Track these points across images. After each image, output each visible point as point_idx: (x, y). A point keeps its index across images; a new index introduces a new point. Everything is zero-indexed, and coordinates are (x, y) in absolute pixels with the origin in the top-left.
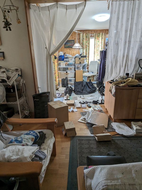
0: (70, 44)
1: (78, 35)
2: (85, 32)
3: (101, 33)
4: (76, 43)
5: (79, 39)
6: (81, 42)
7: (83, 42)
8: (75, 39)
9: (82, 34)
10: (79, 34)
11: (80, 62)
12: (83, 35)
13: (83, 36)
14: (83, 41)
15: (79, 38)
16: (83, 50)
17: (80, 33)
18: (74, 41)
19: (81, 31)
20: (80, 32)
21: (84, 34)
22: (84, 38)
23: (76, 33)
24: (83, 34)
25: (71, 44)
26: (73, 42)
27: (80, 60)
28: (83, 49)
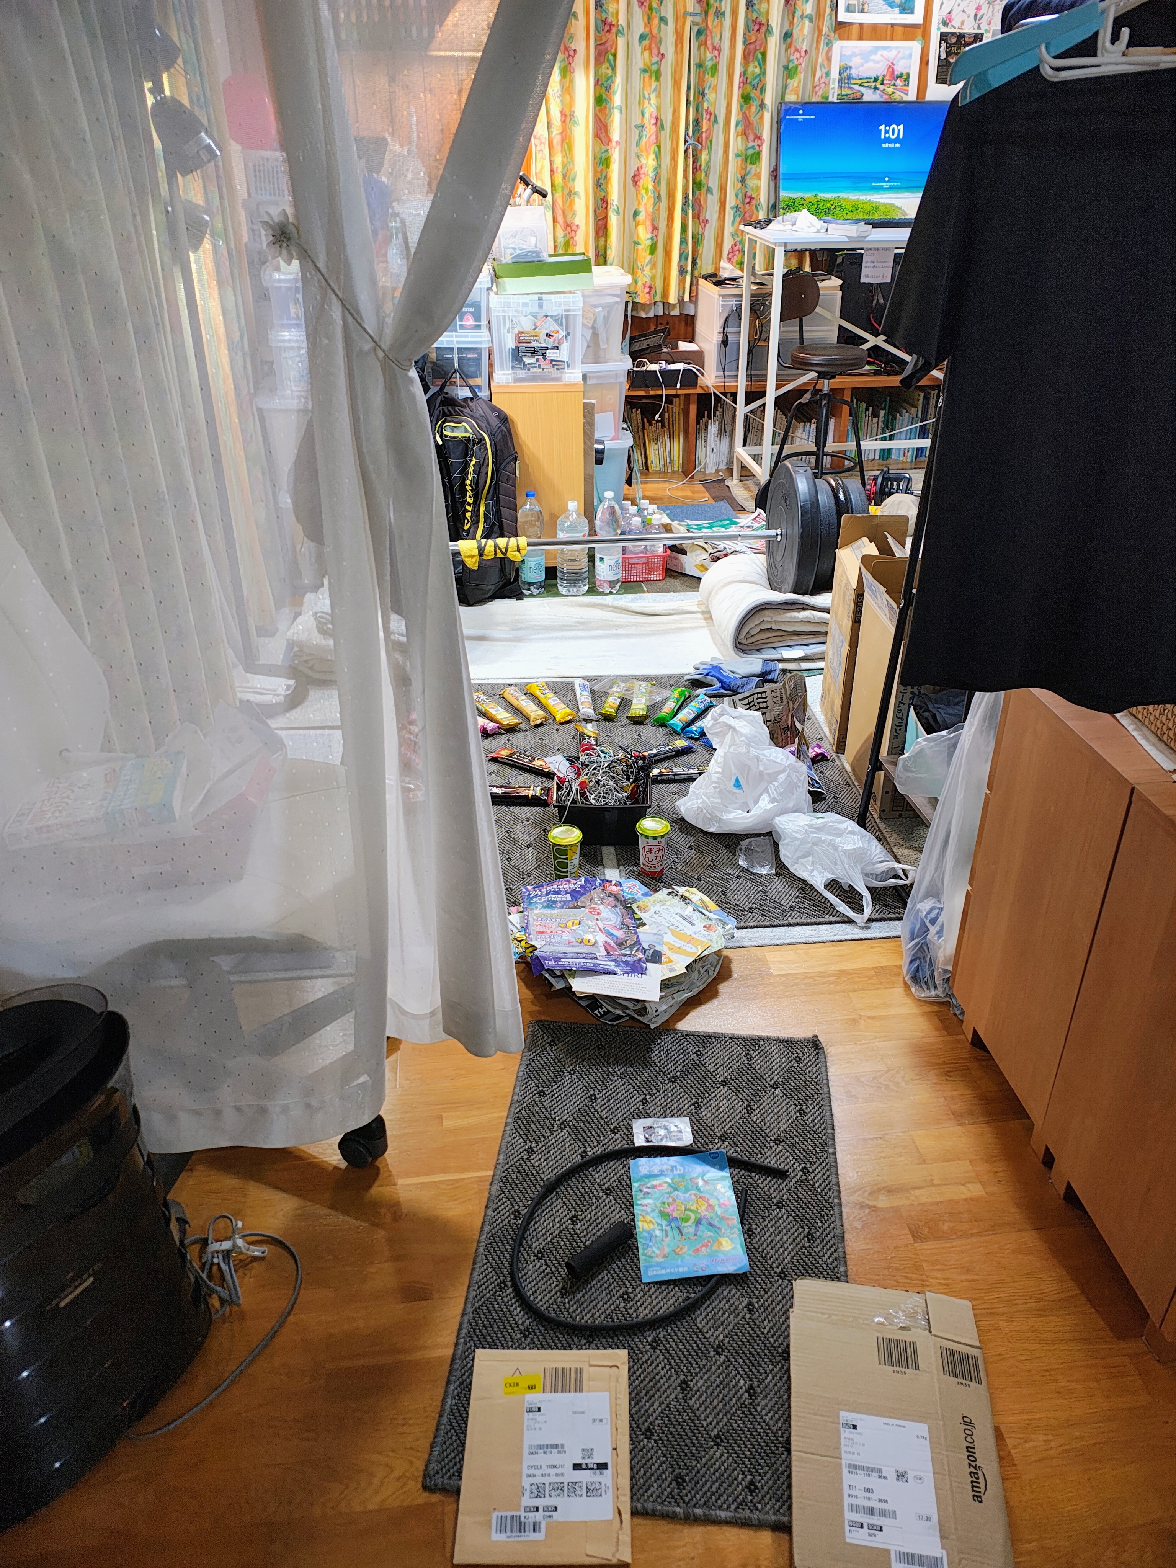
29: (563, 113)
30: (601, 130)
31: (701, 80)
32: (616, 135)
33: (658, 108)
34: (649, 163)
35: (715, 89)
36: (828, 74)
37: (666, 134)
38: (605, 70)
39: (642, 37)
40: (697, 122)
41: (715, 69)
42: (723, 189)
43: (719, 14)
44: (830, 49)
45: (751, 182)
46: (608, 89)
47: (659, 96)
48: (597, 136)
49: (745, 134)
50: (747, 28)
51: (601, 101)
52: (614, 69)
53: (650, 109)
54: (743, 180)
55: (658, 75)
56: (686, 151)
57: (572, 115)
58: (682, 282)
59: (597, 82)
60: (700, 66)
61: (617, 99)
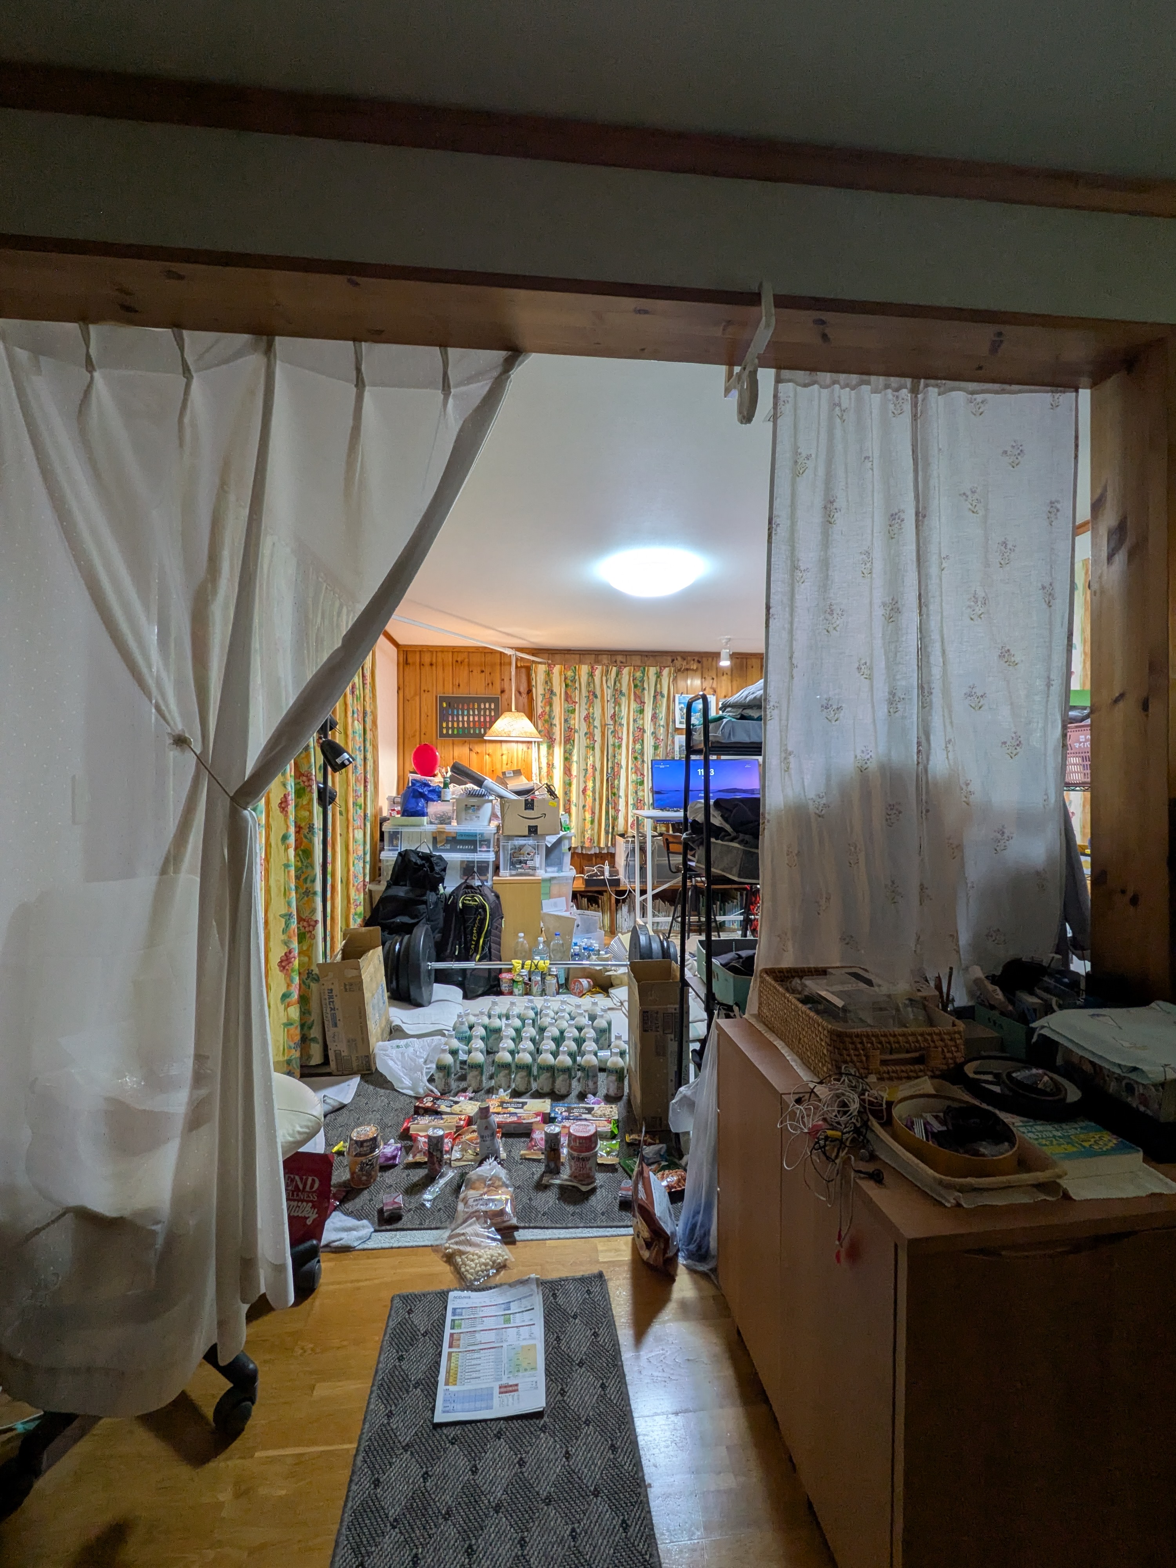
0: (474, 715)
1: (523, 670)
2: (558, 657)
3: (652, 671)
4: (511, 711)
5: (524, 696)
6: (540, 711)
7: (551, 711)
8: (503, 691)
9: (542, 669)
10: (527, 670)
11: (533, 823)
12: (548, 674)
13: (551, 680)
14: (551, 705)
15: (523, 688)
16: (550, 753)
17: (533, 661)
18: (496, 700)
19: (536, 651)
20: (533, 655)
21: (557, 669)
22: (556, 689)
23: (510, 664)
24: (549, 665)
25: (479, 715)
26: (490, 709)
27: (529, 813)
28: (550, 747)
29: (548, 764)
30: (567, 771)
31: (614, 751)
32: (574, 772)
33: (594, 762)
34: (590, 784)
35: (621, 754)
36: (673, 748)
37: (598, 774)
38: (568, 746)
39: (586, 734)
40: (613, 768)
41: (620, 746)
42: (627, 796)
43: (621, 725)
44: (673, 738)
45: (640, 794)
46: (570, 754)
47: (594, 756)
48: (565, 773)
49: (636, 773)
50: (634, 730)
51: (567, 759)
52: (573, 746)
53: (590, 762)
54: (636, 793)
55: (593, 749)
56: (607, 780)
57: (553, 765)
58: (607, 838)
59: (565, 752)
60: (614, 745)
61: (575, 758)
